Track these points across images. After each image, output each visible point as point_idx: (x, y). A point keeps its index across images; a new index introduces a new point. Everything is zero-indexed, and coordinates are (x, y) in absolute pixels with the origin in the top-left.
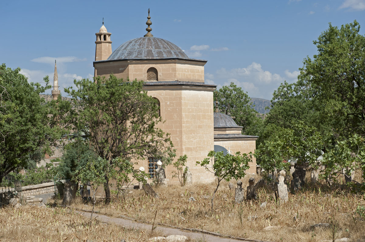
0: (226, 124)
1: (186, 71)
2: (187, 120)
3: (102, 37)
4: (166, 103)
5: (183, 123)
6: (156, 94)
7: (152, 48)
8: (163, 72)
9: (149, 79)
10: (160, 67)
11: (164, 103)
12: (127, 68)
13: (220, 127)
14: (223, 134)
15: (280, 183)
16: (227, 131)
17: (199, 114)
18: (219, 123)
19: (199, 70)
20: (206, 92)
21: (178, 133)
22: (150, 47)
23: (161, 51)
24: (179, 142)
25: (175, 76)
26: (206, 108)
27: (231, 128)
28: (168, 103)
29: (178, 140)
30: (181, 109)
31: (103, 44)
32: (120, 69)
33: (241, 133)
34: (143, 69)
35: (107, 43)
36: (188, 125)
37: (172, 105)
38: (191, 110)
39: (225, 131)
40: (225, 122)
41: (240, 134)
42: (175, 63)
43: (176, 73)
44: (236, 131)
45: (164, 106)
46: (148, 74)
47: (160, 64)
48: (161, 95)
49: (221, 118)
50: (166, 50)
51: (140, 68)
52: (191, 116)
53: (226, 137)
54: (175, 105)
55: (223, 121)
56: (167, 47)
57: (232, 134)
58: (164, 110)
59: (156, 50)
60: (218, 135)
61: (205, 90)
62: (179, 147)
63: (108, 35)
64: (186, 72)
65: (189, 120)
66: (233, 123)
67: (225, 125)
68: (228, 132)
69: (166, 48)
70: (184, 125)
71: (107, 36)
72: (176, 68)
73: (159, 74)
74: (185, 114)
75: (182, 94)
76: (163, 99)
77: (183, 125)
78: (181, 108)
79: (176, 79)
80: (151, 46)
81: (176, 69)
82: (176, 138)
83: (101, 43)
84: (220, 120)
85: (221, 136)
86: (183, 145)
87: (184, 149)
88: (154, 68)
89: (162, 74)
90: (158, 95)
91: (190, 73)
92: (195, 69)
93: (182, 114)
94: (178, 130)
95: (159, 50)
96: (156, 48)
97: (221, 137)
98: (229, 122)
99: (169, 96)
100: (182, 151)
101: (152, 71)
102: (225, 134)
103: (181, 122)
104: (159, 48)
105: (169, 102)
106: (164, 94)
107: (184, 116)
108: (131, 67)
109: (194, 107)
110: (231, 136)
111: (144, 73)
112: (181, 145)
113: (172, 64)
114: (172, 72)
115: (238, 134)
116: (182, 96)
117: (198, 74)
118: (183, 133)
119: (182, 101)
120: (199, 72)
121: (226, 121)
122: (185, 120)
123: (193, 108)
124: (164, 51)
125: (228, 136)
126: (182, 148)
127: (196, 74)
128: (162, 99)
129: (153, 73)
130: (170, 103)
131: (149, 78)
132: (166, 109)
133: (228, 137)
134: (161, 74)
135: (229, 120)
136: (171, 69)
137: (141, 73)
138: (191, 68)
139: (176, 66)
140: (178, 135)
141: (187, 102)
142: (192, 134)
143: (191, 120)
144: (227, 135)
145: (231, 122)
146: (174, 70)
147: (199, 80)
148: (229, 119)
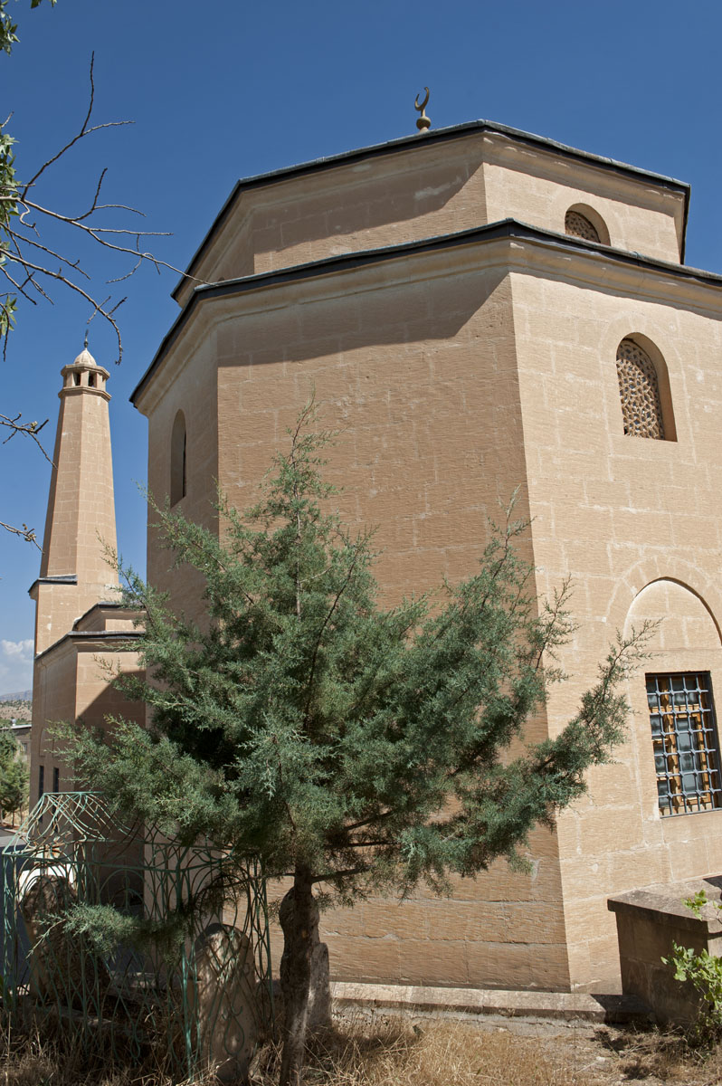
3: (85, 377)
4: (692, 376)
6: (645, 319)
10: (616, 216)
11: (683, 373)
28: (700, 378)
31: (85, 396)
32: (422, 194)
34: (550, 204)
35: (99, 394)
37: (715, 388)
42: (670, 213)
45: (685, 389)
47: (613, 200)
51: (535, 193)
63: (100, 374)
71: (99, 378)
83: (79, 392)
90: (655, 326)
105: (701, 373)
106: (676, 327)
108: (494, 176)
111: (555, 224)
113: (658, 215)
128: (673, 349)
130: (706, 375)
132: (697, 406)
136: (657, 235)
137: (542, 217)
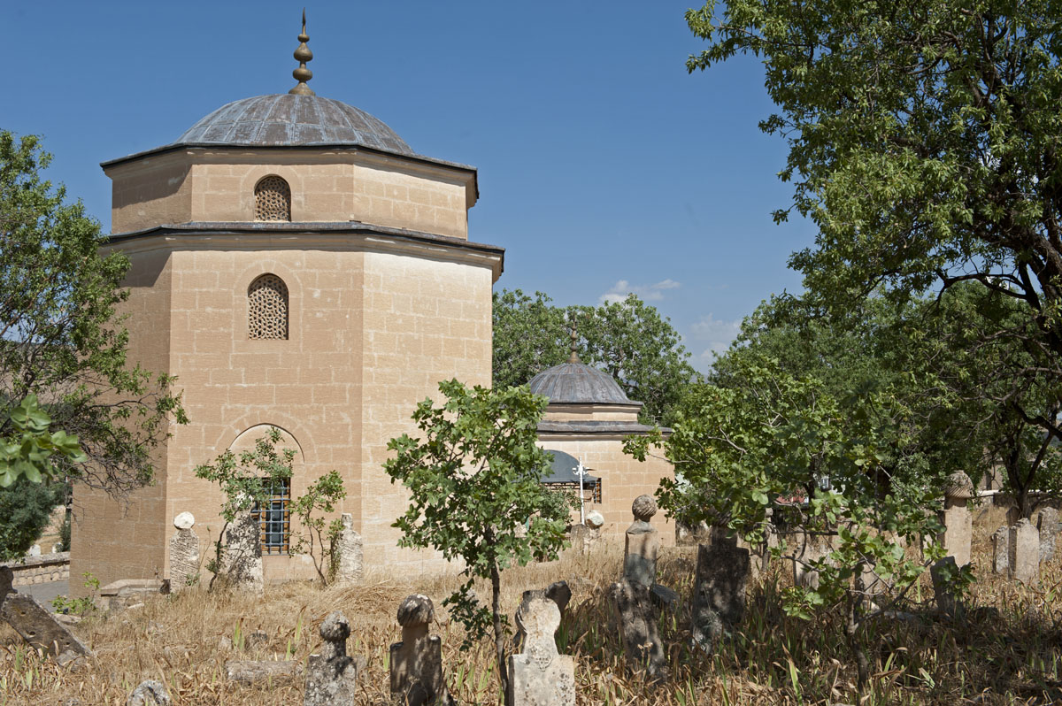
0: (594, 393)
1: (396, 193)
2: (383, 353)
4: (310, 294)
5: (368, 365)
6: (275, 262)
7: (288, 118)
8: (308, 193)
9: (264, 215)
10: (299, 176)
11: (302, 294)
12: (188, 176)
13: (575, 401)
14: (583, 422)
15: (527, 645)
16: (594, 413)
17: (436, 336)
18: (575, 391)
19: (446, 197)
20: (464, 267)
21: (348, 396)
22: (284, 117)
23: (315, 130)
24: (350, 427)
25: (349, 205)
26: (461, 319)
27: (606, 405)
28: (317, 294)
29: (347, 420)
30: (361, 317)
32: (171, 182)
33: (636, 420)
34: (242, 181)
36: (387, 370)
37: (329, 300)
38: (400, 321)
39: (590, 412)
40: (592, 388)
41: (632, 423)
42: (351, 162)
43: (352, 197)
44: (621, 413)
45: (301, 304)
46: (261, 198)
47: (298, 164)
48: (292, 265)
49: (582, 378)
50: (334, 129)
51: (231, 176)
52: (400, 343)
53: (590, 430)
54: (339, 302)
55: (587, 385)
56: (344, 119)
57: (610, 422)
58: (301, 318)
59: (300, 125)
60: (570, 422)
61: (459, 261)
62: (350, 445)
64: (394, 197)
65: (391, 354)
66: (613, 392)
67: (591, 397)
68: (596, 416)
69: (336, 123)
70: (371, 369)
72: (353, 178)
73: (295, 197)
74: (376, 333)
75: (365, 264)
76: (299, 280)
77: (364, 368)
78: (362, 312)
79: (352, 217)
80: (287, 113)
81: (355, 182)
82: (342, 414)
84: (578, 382)
85: (577, 426)
86: (363, 440)
87: (369, 451)
88: (279, 178)
89: (306, 199)
90: (283, 265)
91: (409, 202)
92: (431, 190)
93: (365, 331)
94: (348, 385)
95: (311, 126)
96: (301, 119)
97: (577, 430)
98: (604, 390)
99: (321, 271)
100: (360, 461)
101: (273, 188)
102: (588, 420)
103: (361, 358)
104: (315, 120)
105: (319, 291)
106: (302, 263)
107: (372, 339)
108: (200, 173)
109: (414, 311)
110: (606, 427)
111: (245, 195)
112: (358, 440)
113: (339, 166)
114: (338, 190)
115: (628, 423)
116: (365, 272)
117: (443, 207)
118: (364, 399)
119: (364, 286)
120: (445, 205)
121: (596, 387)
122: (375, 354)
123: (412, 314)
124: (325, 130)
125: (596, 428)
126: (360, 450)
127: (436, 207)
128: (295, 279)
129: (277, 194)
130: (322, 292)
131: (263, 211)
132: (310, 315)
133: (595, 430)
134: (302, 199)
135: (605, 385)
136: (335, 183)
137: (235, 193)
138: (412, 186)
139: (352, 172)
140: (347, 404)
141: (386, 292)
142: (402, 403)
143: (401, 355)
144: (596, 423)
145: (611, 388)
146: (348, 185)
147: (444, 229)
148: (605, 380)
